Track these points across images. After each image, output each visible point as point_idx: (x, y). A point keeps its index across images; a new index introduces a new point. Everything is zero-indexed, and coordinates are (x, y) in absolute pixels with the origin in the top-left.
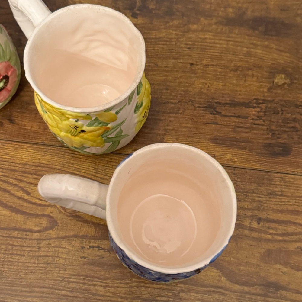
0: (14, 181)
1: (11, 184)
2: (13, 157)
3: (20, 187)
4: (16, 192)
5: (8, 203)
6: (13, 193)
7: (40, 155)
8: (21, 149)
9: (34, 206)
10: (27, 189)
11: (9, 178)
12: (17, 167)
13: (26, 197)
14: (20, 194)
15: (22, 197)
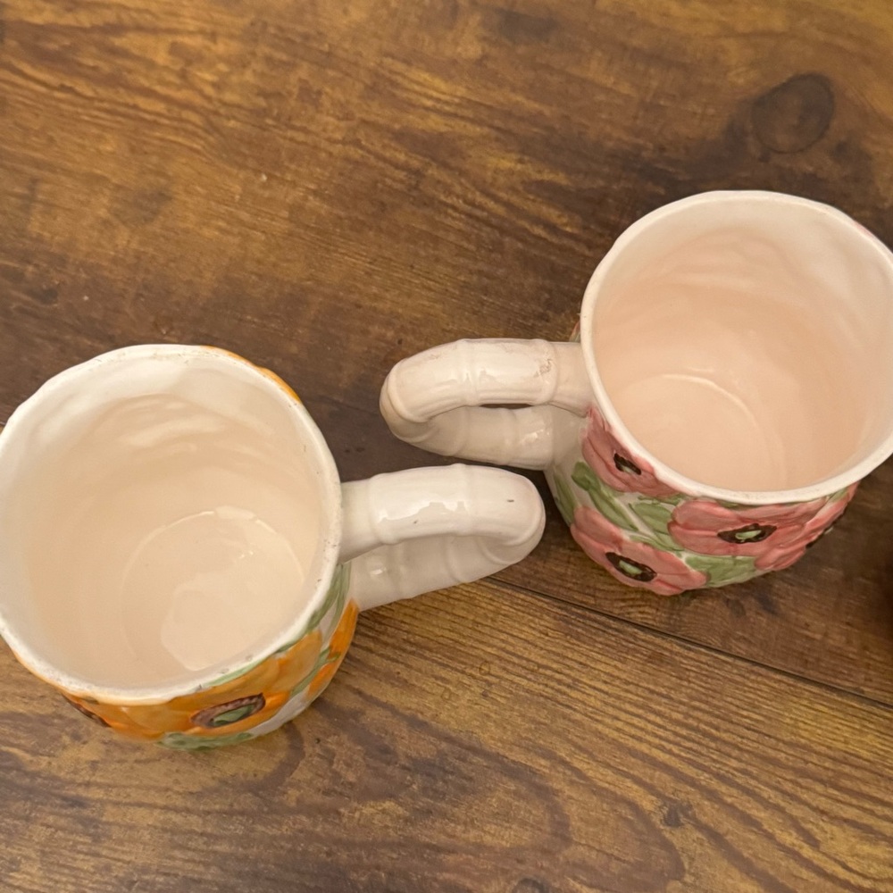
0: (771, 796)
1: (766, 804)
2: (770, 719)
3: (791, 818)
4: (780, 832)
5: (754, 860)
6: (770, 831)
7: (847, 726)
8: (795, 699)
9: (829, 884)
10: (809, 826)
11: (759, 782)
12: (782, 751)
13: (807, 852)
14: (790, 838)
15: (796, 849)
